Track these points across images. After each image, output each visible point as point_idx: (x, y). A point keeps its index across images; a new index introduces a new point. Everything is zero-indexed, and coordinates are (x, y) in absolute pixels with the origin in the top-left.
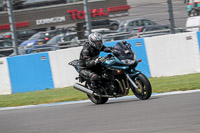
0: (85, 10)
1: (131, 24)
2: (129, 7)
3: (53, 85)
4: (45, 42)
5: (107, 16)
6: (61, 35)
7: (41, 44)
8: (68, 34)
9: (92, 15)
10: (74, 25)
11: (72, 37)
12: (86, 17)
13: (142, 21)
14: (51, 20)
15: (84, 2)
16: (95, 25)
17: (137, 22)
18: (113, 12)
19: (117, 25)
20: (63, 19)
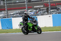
0: (49, 4)
4: (37, 13)
6: (42, 11)
7: (36, 14)
8: (44, 11)
9: (51, 6)
10: (46, 8)
12: (49, 6)
14: (39, 6)
15: (49, 1)
16: (52, 9)
18: (58, 5)
19: (59, 9)
20: (42, 6)
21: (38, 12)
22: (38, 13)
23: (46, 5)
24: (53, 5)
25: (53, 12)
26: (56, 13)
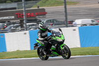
0: (24, 14)
1: (47, 21)
2: (46, 13)
3: (6, 50)
4: (4, 28)
5: (35, 17)
6: (12, 25)
7: (2, 29)
8: (15, 25)
9: (27, 16)
10: (19, 21)
11: (17, 26)
12: (24, 17)
13: (53, 20)
15: (23, 9)
16: (29, 21)
17: (50, 20)
18: (38, 15)
19: (41, 21)
20: (13, 17)
21: (7, 26)
22: (6, 29)
23: (19, 16)
24: (30, 16)
25: (30, 27)
26: (36, 29)
